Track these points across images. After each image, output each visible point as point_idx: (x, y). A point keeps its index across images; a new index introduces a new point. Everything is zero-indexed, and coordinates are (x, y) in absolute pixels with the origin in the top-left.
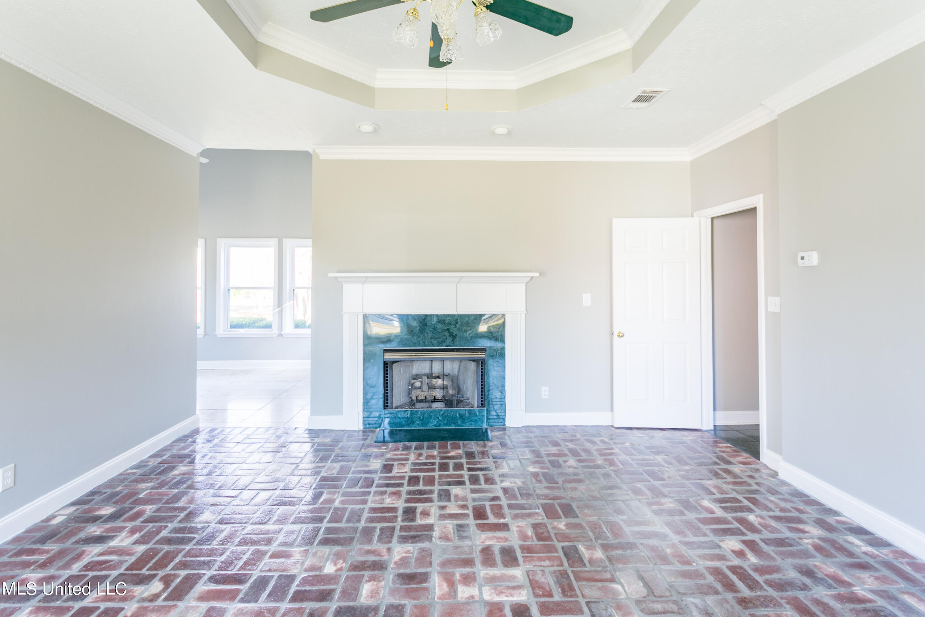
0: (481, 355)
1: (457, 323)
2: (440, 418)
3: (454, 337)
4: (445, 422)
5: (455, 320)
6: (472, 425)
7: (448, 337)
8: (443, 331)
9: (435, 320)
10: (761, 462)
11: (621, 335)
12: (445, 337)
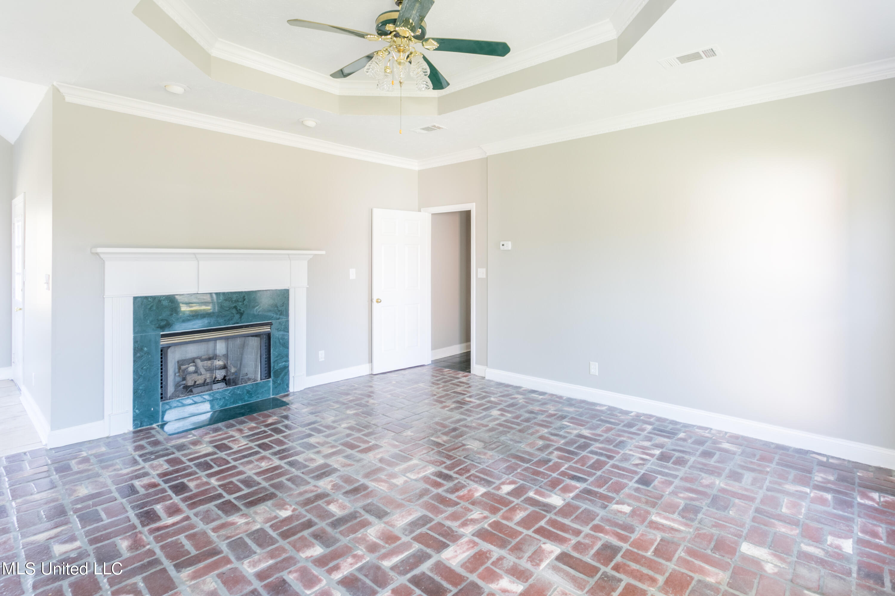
0: (266, 329)
1: (244, 300)
2: (226, 398)
3: (241, 314)
4: (232, 401)
5: (242, 297)
6: (258, 397)
7: (235, 314)
8: (230, 309)
9: (221, 298)
10: (473, 374)
11: (379, 301)
12: (233, 315)
